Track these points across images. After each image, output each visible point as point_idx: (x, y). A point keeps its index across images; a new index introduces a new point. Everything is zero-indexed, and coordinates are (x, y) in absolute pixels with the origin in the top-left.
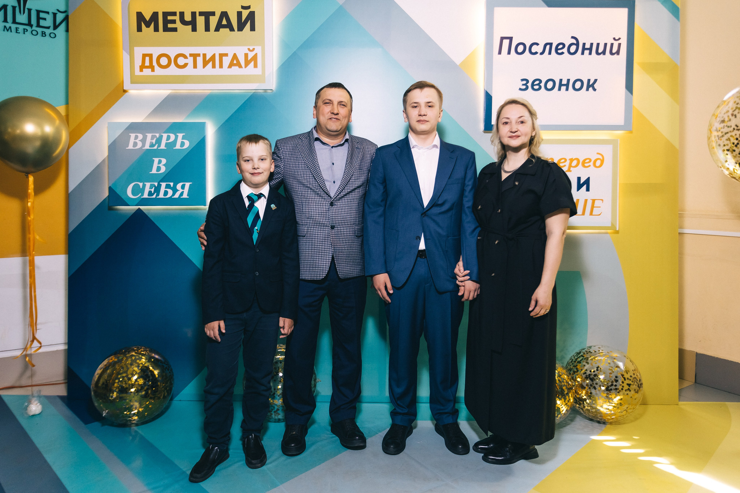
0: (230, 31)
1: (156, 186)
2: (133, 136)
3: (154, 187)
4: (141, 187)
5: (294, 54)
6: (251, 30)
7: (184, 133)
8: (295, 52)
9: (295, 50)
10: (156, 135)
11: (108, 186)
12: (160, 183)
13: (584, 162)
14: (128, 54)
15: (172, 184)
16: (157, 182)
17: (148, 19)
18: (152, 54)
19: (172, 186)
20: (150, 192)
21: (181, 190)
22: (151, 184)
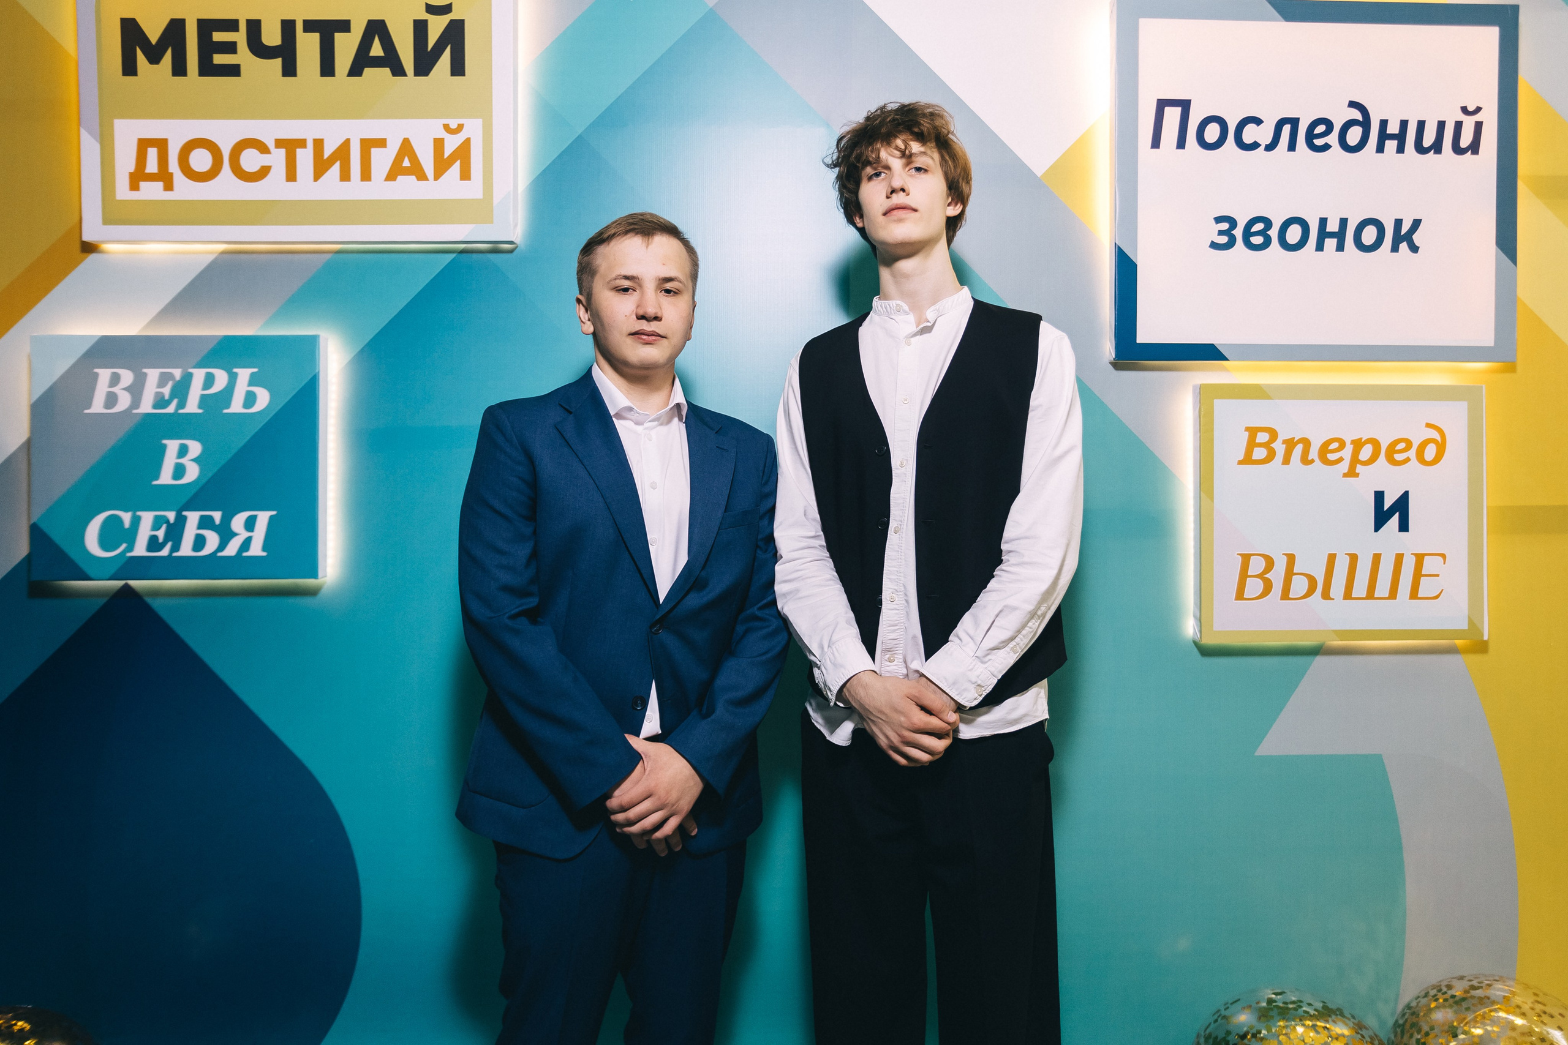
0: (394, 74)
1: (172, 520)
2: (104, 375)
3: (164, 527)
4: (127, 524)
5: (579, 141)
6: (453, 73)
7: (254, 367)
8: (580, 137)
9: (580, 132)
10: (170, 373)
11: (29, 518)
12: (184, 513)
13: (1391, 450)
14: (95, 138)
15: (217, 516)
16: (173, 511)
17: (154, 41)
18: (166, 140)
19: (217, 521)
20: (153, 540)
21: (245, 534)
22: (157, 518)
